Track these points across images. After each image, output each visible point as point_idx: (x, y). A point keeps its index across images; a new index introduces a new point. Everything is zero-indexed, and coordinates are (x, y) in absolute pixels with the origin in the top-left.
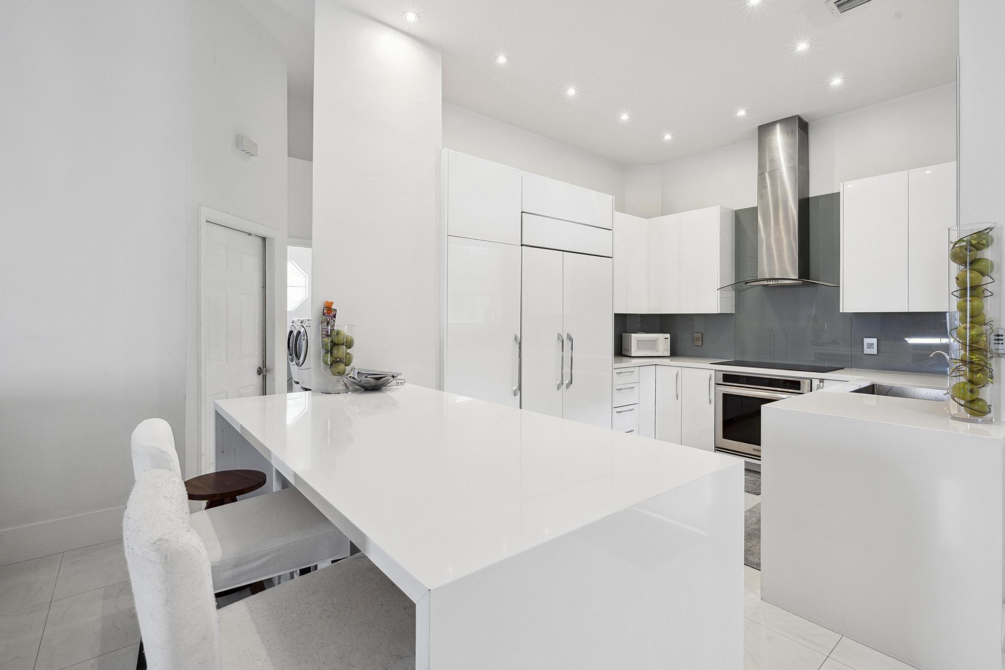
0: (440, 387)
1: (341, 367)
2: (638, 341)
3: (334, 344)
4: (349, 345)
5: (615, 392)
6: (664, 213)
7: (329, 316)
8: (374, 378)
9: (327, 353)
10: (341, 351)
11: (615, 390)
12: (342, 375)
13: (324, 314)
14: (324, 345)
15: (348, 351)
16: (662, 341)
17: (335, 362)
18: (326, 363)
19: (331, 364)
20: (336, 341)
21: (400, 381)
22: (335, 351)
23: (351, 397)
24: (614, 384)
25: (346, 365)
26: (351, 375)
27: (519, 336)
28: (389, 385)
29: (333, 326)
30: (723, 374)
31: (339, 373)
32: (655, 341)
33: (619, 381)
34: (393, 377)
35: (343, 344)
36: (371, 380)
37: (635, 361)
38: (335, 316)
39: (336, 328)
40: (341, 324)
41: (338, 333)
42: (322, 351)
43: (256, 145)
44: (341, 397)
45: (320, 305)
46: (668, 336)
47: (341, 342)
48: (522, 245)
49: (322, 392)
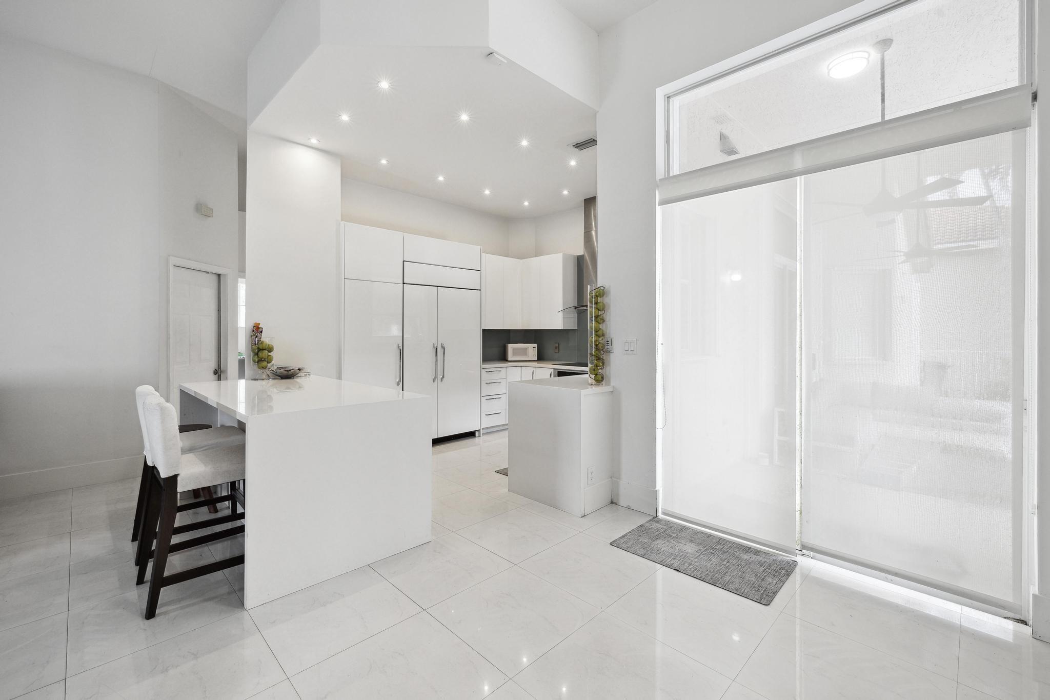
0: (340, 378)
1: (265, 364)
2: (513, 349)
3: (260, 350)
4: (270, 350)
5: (484, 385)
6: (537, 255)
7: (257, 332)
8: (286, 370)
9: (254, 355)
10: (264, 353)
11: (483, 383)
12: (265, 369)
13: (253, 331)
14: (253, 350)
15: (269, 354)
16: (531, 349)
17: (260, 361)
18: (254, 361)
19: (258, 362)
20: (261, 348)
21: (307, 374)
22: (260, 354)
23: (271, 381)
24: (483, 379)
25: (268, 362)
26: (272, 369)
27: (401, 345)
28: (297, 376)
29: (260, 338)
30: (558, 372)
31: (263, 367)
32: (525, 350)
33: (487, 377)
34: (299, 370)
35: (266, 350)
36: (283, 371)
37: (510, 364)
38: (261, 332)
39: (262, 340)
40: (266, 338)
41: (262, 343)
42: (252, 354)
43: (212, 210)
44: (264, 382)
45: (251, 325)
46: (536, 345)
47: (264, 348)
48: (404, 283)
49: (252, 380)
